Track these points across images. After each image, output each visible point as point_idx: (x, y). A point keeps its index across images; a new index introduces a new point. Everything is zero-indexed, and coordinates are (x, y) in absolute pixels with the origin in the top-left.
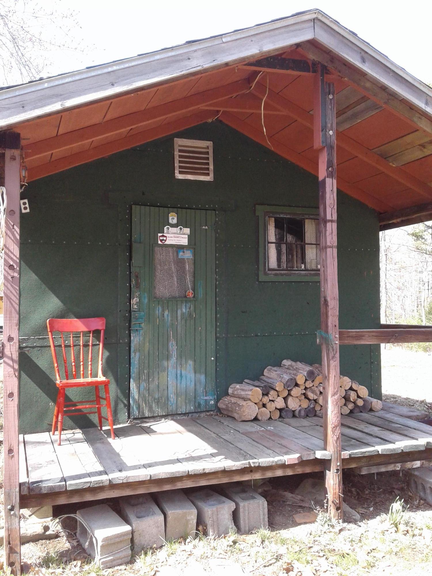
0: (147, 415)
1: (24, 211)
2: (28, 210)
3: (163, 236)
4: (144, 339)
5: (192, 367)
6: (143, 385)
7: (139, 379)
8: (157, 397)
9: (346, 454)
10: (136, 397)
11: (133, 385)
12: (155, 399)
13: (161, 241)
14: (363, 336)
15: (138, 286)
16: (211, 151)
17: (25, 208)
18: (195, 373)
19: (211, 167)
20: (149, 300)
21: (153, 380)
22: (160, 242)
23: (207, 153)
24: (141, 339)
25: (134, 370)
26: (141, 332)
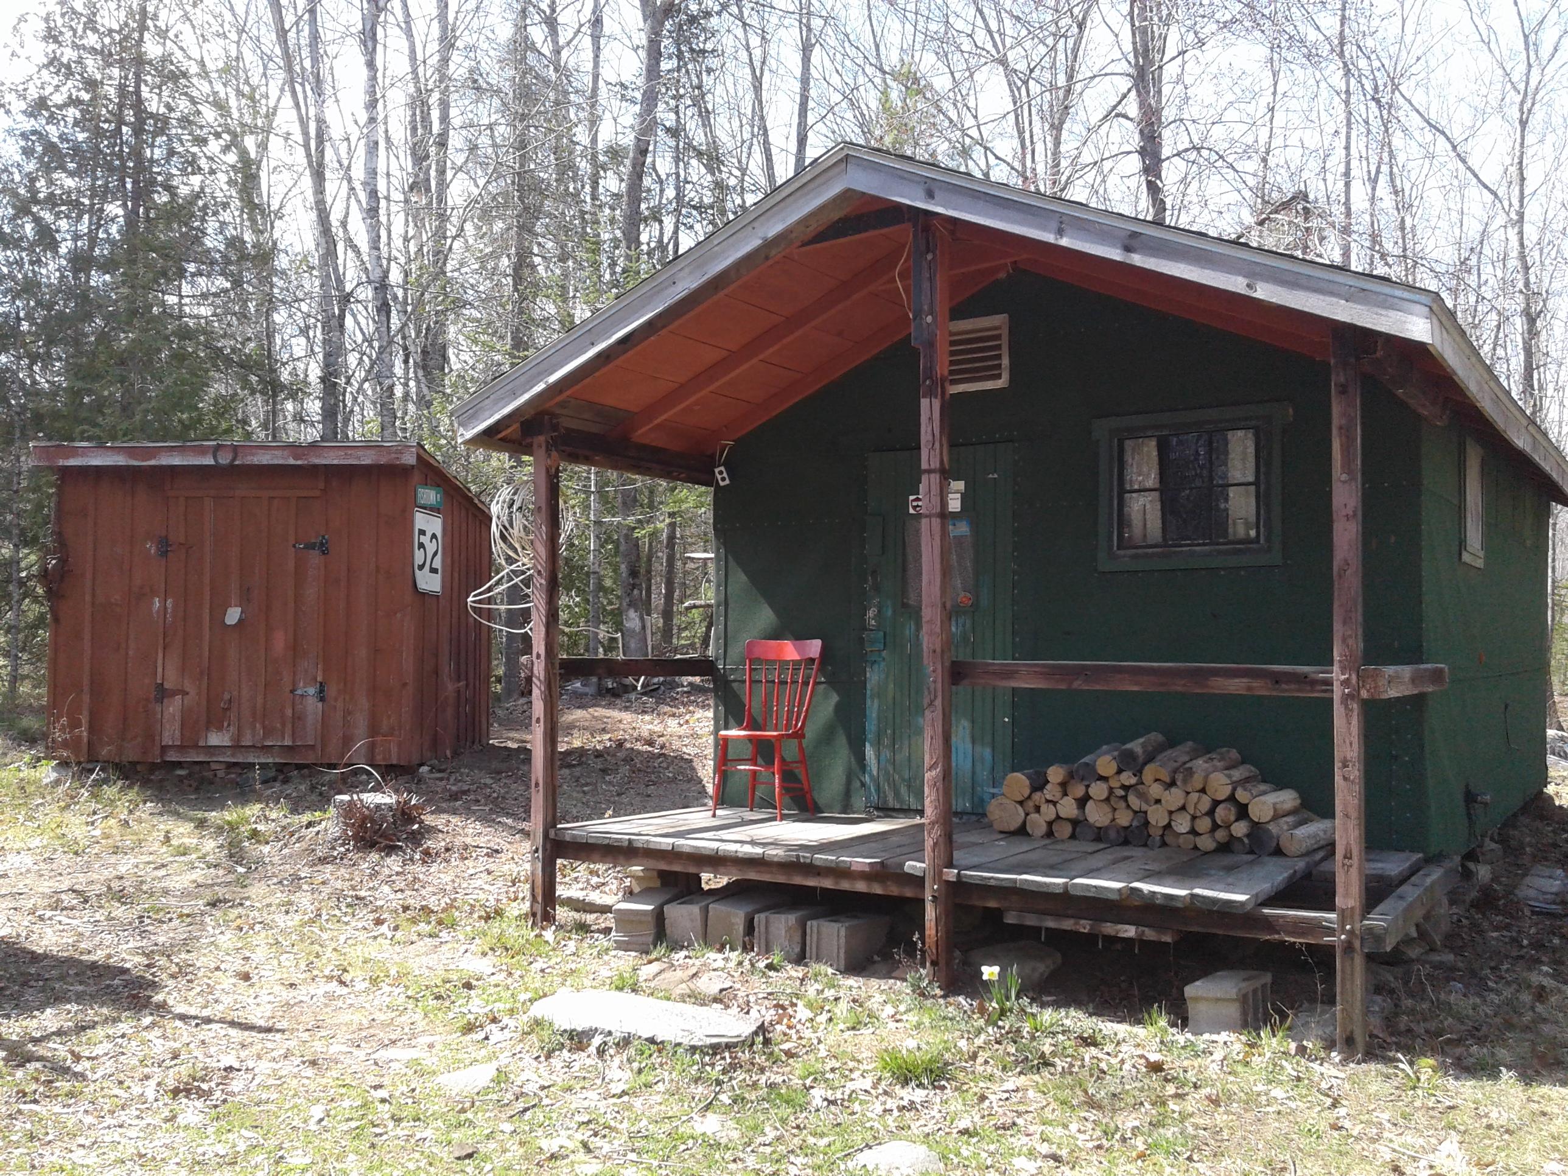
0: (891, 805)
1: (722, 484)
2: (727, 482)
3: (918, 499)
4: (887, 677)
5: (968, 732)
6: (886, 753)
7: (878, 744)
8: (906, 777)
9: (951, 874)
10: (875, 773)
11: (870, 752)
12: (903, 780)
13: (914, 507)
14: (1017, 672)
15: (877, 588)
16: (1005, 333)
17: (723, 479)
18: (973, 742)
19: (1005, 361)
20: (894, 611)
21: (901, 748)
22: (911, 511)
23: (998, 337)
24: (883, 676)
25: (871, 727)
26: (883, 664)
